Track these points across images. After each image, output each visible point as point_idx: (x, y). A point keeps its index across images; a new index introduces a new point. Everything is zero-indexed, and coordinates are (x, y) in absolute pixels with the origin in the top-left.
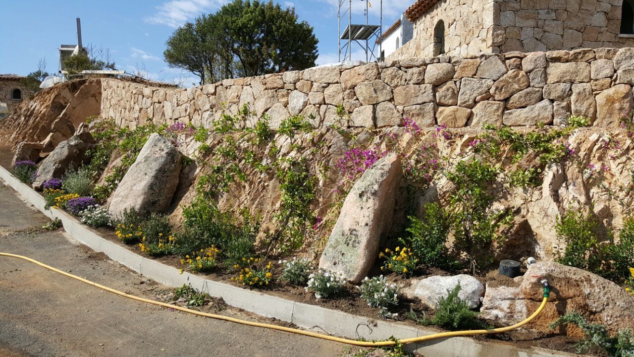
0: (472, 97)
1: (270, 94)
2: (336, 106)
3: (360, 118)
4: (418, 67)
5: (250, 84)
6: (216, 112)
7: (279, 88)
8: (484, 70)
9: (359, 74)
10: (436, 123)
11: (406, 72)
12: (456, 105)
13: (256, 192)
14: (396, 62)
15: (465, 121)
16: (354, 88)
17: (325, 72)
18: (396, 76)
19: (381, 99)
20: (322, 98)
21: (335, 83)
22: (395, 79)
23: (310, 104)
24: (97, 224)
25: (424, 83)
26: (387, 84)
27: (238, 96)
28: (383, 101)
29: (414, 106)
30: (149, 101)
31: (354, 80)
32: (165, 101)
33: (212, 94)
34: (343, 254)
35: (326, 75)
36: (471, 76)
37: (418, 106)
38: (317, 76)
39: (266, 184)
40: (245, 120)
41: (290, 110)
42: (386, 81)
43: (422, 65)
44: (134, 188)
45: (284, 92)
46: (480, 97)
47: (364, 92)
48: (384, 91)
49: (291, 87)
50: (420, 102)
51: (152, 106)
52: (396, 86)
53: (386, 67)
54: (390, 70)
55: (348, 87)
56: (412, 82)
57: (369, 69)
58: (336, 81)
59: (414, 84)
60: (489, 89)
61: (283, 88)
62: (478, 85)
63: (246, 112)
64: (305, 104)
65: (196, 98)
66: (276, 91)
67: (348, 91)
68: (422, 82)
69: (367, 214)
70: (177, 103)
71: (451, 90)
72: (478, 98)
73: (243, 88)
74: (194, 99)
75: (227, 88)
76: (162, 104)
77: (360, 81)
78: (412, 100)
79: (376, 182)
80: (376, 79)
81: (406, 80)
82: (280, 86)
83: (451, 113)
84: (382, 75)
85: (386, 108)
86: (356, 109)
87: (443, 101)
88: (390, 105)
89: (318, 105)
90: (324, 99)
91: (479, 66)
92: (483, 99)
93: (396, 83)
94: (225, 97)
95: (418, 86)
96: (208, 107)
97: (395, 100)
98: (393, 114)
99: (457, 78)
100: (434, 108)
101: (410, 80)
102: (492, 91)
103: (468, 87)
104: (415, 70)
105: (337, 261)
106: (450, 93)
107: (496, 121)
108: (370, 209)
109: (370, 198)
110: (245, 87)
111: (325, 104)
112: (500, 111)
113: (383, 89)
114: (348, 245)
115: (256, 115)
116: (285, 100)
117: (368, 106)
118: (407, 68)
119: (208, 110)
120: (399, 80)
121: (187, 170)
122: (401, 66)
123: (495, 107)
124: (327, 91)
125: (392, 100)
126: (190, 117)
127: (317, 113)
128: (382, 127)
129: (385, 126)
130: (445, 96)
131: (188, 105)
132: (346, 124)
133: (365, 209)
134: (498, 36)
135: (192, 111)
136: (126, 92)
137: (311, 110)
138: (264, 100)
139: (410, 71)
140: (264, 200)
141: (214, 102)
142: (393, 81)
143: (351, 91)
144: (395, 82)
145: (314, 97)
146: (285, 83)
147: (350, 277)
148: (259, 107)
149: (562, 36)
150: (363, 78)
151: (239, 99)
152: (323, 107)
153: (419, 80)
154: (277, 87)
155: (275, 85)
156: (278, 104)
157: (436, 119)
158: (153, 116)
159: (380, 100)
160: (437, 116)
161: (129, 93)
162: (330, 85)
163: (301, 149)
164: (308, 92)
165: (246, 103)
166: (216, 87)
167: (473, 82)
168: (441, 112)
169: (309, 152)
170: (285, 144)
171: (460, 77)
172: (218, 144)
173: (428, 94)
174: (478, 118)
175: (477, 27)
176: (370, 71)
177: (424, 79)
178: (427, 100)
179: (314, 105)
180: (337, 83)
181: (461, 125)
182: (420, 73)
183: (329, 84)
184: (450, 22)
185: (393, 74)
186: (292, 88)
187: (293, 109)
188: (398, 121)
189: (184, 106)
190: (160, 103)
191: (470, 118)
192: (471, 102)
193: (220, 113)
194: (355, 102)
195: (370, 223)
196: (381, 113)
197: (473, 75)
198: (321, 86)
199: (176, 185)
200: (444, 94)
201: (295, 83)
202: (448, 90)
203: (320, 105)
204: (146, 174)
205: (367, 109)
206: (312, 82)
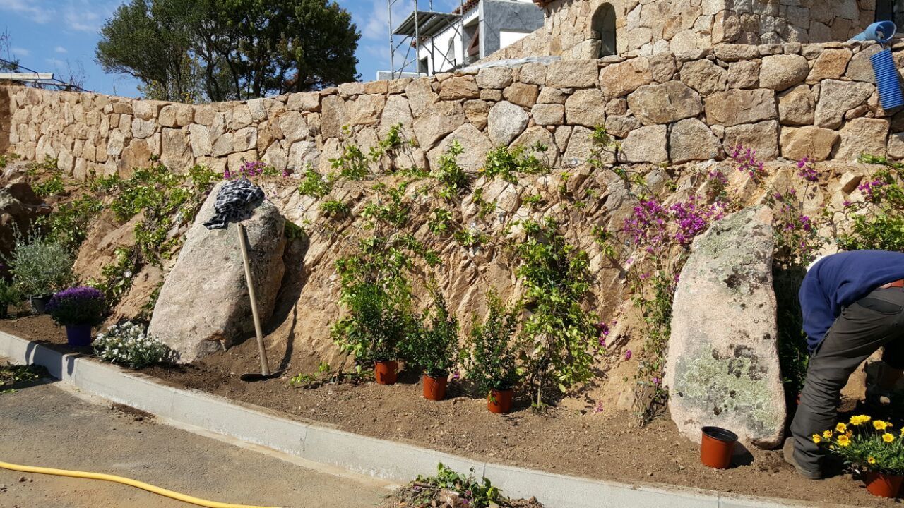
0: (841, 111)
1: (451, 109)
2: (592, 128)
3: (641, 148)
4: (748, 59)
5: (404, 92)
6: (324, 142)
7: (468, 98)
8: (859, 67)
9: (638, 72)
10: (780, 155)
11: (726, 68)
12: (813, 124)
13: (460, 283)
14: (708, 50)
15: (829, 150)
16: (626, 96)
17: (570, 68)
18: (709, 74)
19: (681, 113)
20: (560, 114)
21: (587, 88)
22: (709, 80)
23: (535, 125)
24: (142, 360)
25: (758, 87)
26: (692, 88)
27: (375, 113)
28: (687, 118)
29: (744, 127)
30: (151, 124)
31: (629, 81)
32: (192, 125)
33: (312, 111)
34: (733, 394)
35: (571, 72)
36: (837, 76)
37: (751, 127)
38: (550, 76)
39: (481, 268)
40: (393, 156)
41: (492, 136)
42: (690, 83)
43: (754, 57)
44: (206, 286)
45: (480, 104)
46: (853, 111)
47: (650, 102)
48: (688, 100)
49: (495, 95)
50: (754, 119)
51: (157, 135)
52: (710, 92)
53: (690, 60)
54: (697, 66)
55: (616, 94)
56: (739, 84)
57: (659, 63)
58: (590, 83)
59: (741, 89)
60: (867, 99)
61: (476, 97)
62: (850, 92)
63: (395, 143)
64: (525, 125)
65: (272, 118)
66: (462, 103)
67: (614, 102)
68: (756, 85)
69: (762, 317)
70: (225, 128)
71: (806, 99)
72: (850, 113)
73: (386, 99)
74: (266, 119)
75: (346, 99)
76: (184, 129)
77: (639, 83)
78: (740, 115)
79: (759, 257)
80: (671, 79)
81: (727, 82)
82: (471, 95)
83: (806, 138)
84: (681, 72)
85: (691, 129)
86: (634, 132)
87: (792, 117)
88: (700, 124)
89: (552, 127)
90: (565, 115)
91: (851, 60)
92: (858, 115)
93: (710, 86)
94: (344, 114)
95: (750, 92)
96: (303, 132)
97: (709, 115)
98: (705, 139)
99: (813, 80)
100: (777, 129)
101: (734, 82)
102: (872, 102)
103: (834, 94)
104: (744, 65)
105: (721, 406)
106: (804, 103)
107: (878, 149)
108: (765, 308)
109: (757, 288)
110: (391, 97)
111: (565, 124)
112: (885, 134)
113: (684, 97)
114: (738, 375)
115: (418, 146)
116: (481, 118)
117: (656, 127)
118: (728, 61)
119: (304, 139)
120: (715, 81)
121: (296, 247)
122: (717, 58)
123: (877, 128)
124: (572, 102)
125: (701, 115)
126: (258, 152)
127: (551, 140)
128: (684, 162)
129: (689, 161)
130: (797, 110)
131: (253, 130)
132: (612, 158)
133: (752, 309)
134: (730, 26)
135: (265, 141)
136: (86, 110)
137: (537, 134)
138: (437, 118)
139: (734, 67)
140: (479, 296)
141: (317, 124)
142: (704, 84)
143: (621, 102)
144: (708, 84)
145: (545, 113)
146: (481, 89)
147: (767, 435)
148: (427, 130)
149: (808, 30)
150: (646, 77)
151: (380, 117)
152: (563, 131)
153: (750, 81)
154: (463, 96)
155: (461, 93)
156: (466, 125)
157: (779, 147)
158: (161, 151)
159: (681, 116)
160: (781, 142)
161: (95, 112)
162: (577, 92)
163: (538, 205)
164: (530, 105)
165: (396, 125)
166: (321, 97)
167: (841, 88)
168: (789, 137)
169: (557, 208)
170: (504, 195)
171: (819, 78)
172: (359, 200)
173: (768, 106)
174: (850, 146)
175: (690, 13)
176: (660, 66)
177: (758, 81)
178: (765, 115)
179: (544, 126)
180: (593, 86)
181: (822, 158)
182: (753, 70)
183: (574, 89)
184: (629, 6)
185: (706, 70)
186: (497, 97)
187: (499, 134)
188: (714, 151)
189: (242, 133)
190: (180, 127)
191: (836, 144)
192: (838, 119)
193: (332, 143)
194: (629, 120)
195: (773, 333)
196: (682, 138)
197: (841, 76)
198: (559, 93)
199: (282, 276)
200: (795, 106)
201: (502, 89)
202: (801, 98)
203: (557, 125)
204: (227, 259)
205: (655, 132)
206: (539, 86)
